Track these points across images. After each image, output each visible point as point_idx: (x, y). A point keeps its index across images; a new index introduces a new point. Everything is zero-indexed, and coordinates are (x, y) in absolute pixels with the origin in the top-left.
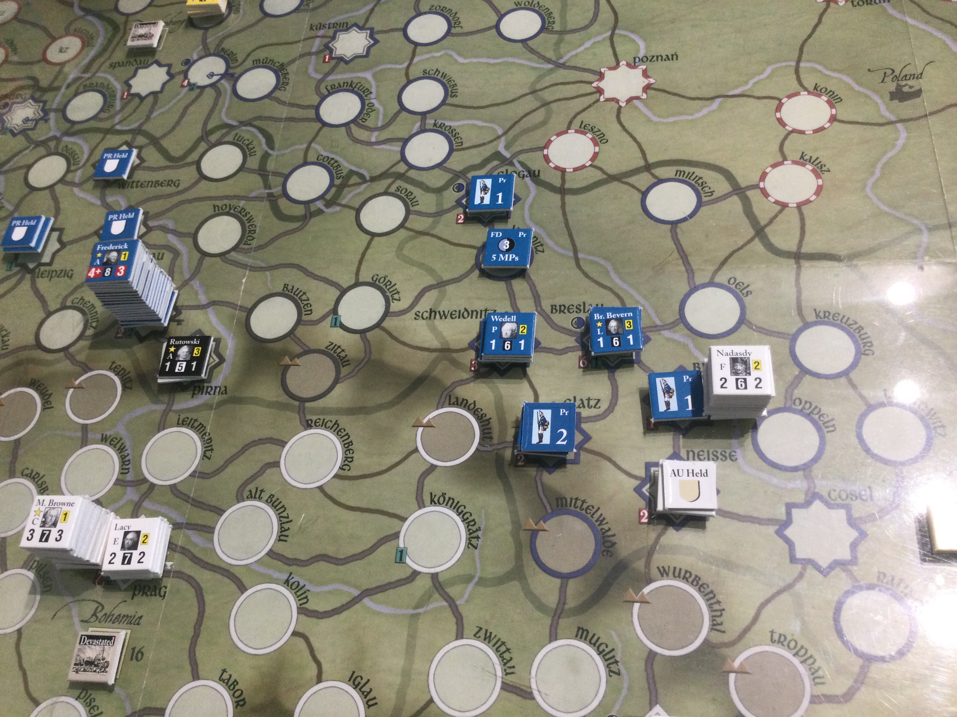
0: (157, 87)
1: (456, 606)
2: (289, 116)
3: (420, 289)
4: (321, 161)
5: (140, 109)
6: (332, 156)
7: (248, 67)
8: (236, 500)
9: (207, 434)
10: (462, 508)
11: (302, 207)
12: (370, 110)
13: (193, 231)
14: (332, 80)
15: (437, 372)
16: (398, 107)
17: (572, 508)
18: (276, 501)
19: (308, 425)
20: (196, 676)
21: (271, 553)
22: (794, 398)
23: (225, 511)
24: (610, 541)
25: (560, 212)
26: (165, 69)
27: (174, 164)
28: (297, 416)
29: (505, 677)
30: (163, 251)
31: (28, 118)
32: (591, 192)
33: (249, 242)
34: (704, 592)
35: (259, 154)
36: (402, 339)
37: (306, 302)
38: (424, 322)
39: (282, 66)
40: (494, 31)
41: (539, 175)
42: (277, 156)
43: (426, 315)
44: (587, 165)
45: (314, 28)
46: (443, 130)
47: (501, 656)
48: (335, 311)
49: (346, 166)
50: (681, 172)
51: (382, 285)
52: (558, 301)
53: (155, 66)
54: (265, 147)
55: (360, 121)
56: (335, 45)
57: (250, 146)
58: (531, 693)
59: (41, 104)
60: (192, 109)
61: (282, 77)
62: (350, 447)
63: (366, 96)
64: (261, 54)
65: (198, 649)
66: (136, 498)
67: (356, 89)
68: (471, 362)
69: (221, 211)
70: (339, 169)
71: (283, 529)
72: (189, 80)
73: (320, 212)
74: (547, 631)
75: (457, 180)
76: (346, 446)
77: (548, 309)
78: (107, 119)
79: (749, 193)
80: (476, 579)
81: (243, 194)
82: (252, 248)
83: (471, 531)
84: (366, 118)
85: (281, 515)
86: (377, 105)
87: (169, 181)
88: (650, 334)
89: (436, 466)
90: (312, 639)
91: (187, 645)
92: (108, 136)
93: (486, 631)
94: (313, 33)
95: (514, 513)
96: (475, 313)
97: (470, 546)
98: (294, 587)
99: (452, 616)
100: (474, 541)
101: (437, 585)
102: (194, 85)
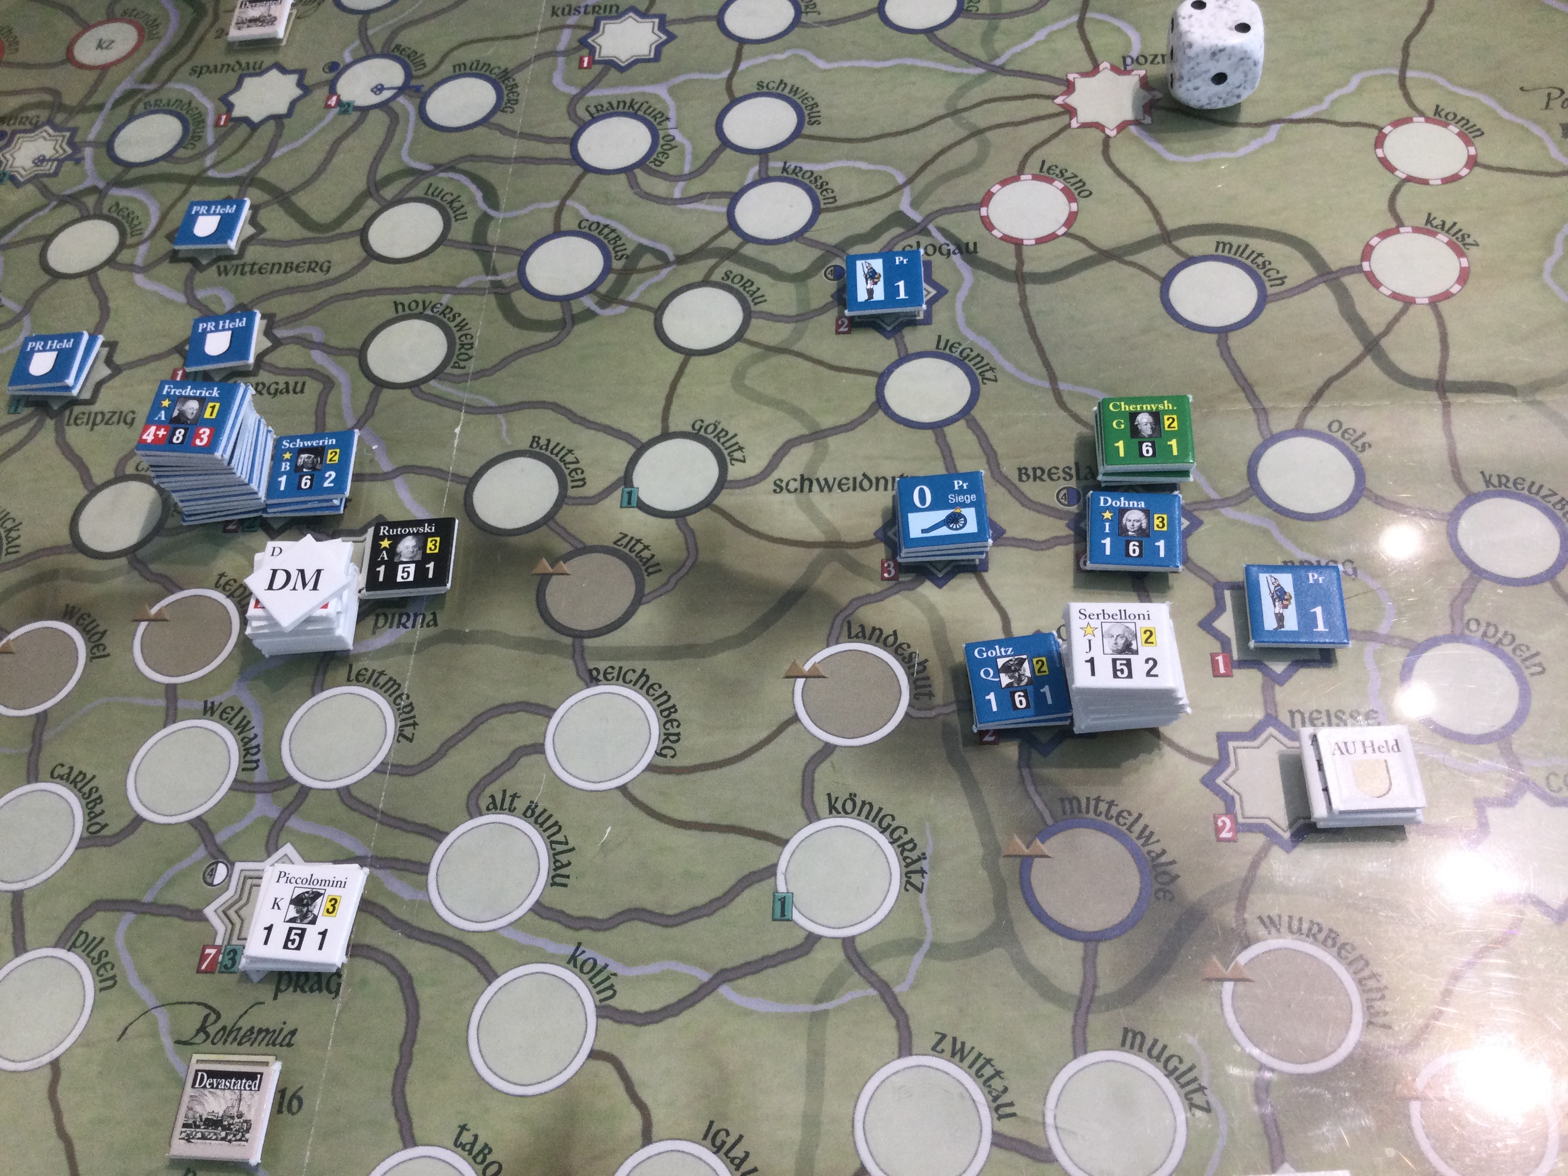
0: (282, 108)
1: (894, 997)
2: (521, 155)
3: (780, 442)
4: (586, 230)
5: (253, 142)
6: (603, 221)
7: (444, 76)
8: (466, 813)
9: (404, 697)
10: (888, 820)
11: (557, 306)
12: (667, 147)
13: (358, 345)
14: (598, 97)
15: (823, 581)
16: (716, 142)
17: (1091, 815)
18: (539, 816)
19: (592, 678)
20: (409, 1140)
21: (540, 909)
22: (1466, 619)
23: (446, 834)
24: (1165, 873)
25: (1019, 313)
26: (294, 78)
27: (318, 235)
28: (571, 662)
29: (996, 1121)
30: (306, 379)
31: (44, 157)
32: (1070, 280)
33: (462, 364)
34: (1347, 958)
35: (473, 217)
36: (753, 526)
37: (572, 466)
38: (791, 497)
39: (506, 74)
40: (875, 16)
41: (975, 251)
42: (505, 220)
43: (793, 485)
44: (1060, 233)
45: (559, 12)
46: (800, 178)
47: (986, 1083)
48: (627, 479)
49: (632, 238)
50: (1225, 244)
51: (710, 437)
52: (1030, 462)
53: (274, 73)
54: (483, 206)
55: (652, 165)
56: (599, 41)
57: (455, 205)
58: (1049, 1150)
59: (68, 134)
60: (346, 144)
61: (506, 92)
62: (673, 716)
63: (660, 123)
64: (467, 55)
65: (408, 1089)
66: (274, 814)
67: (640, 113)
68: (883, 564)
69: (408, 311)
70: (619, 243)
71: (558, 864)
72: (339, 97)
73: (589, 314)
74: (1068, 1037)
75: (829, 262)
76: (666, 713)
77: (1014, 476)
78: (191, 159)
79: (1348, 280)
80: (925, 947)
81: (447, 283)
82: (468, 374)
83: (908, 861)
84: (660, 158)
85: (553, 838)
86: (679, 138)
87: (310, 263)
88: (1201, 515)
89: (836, 746)
90: (628, 1065)
91: (388, 1080)
92: (195, 189)
93: (955, 1040)
94: (556, 21)
95: (985, 826)
96: (882, 482)
97: (908, 887)
98: (587, 968)
99: (887, 1014)
100: (916, 879)
101: (854, 958)
102: (349, 104)
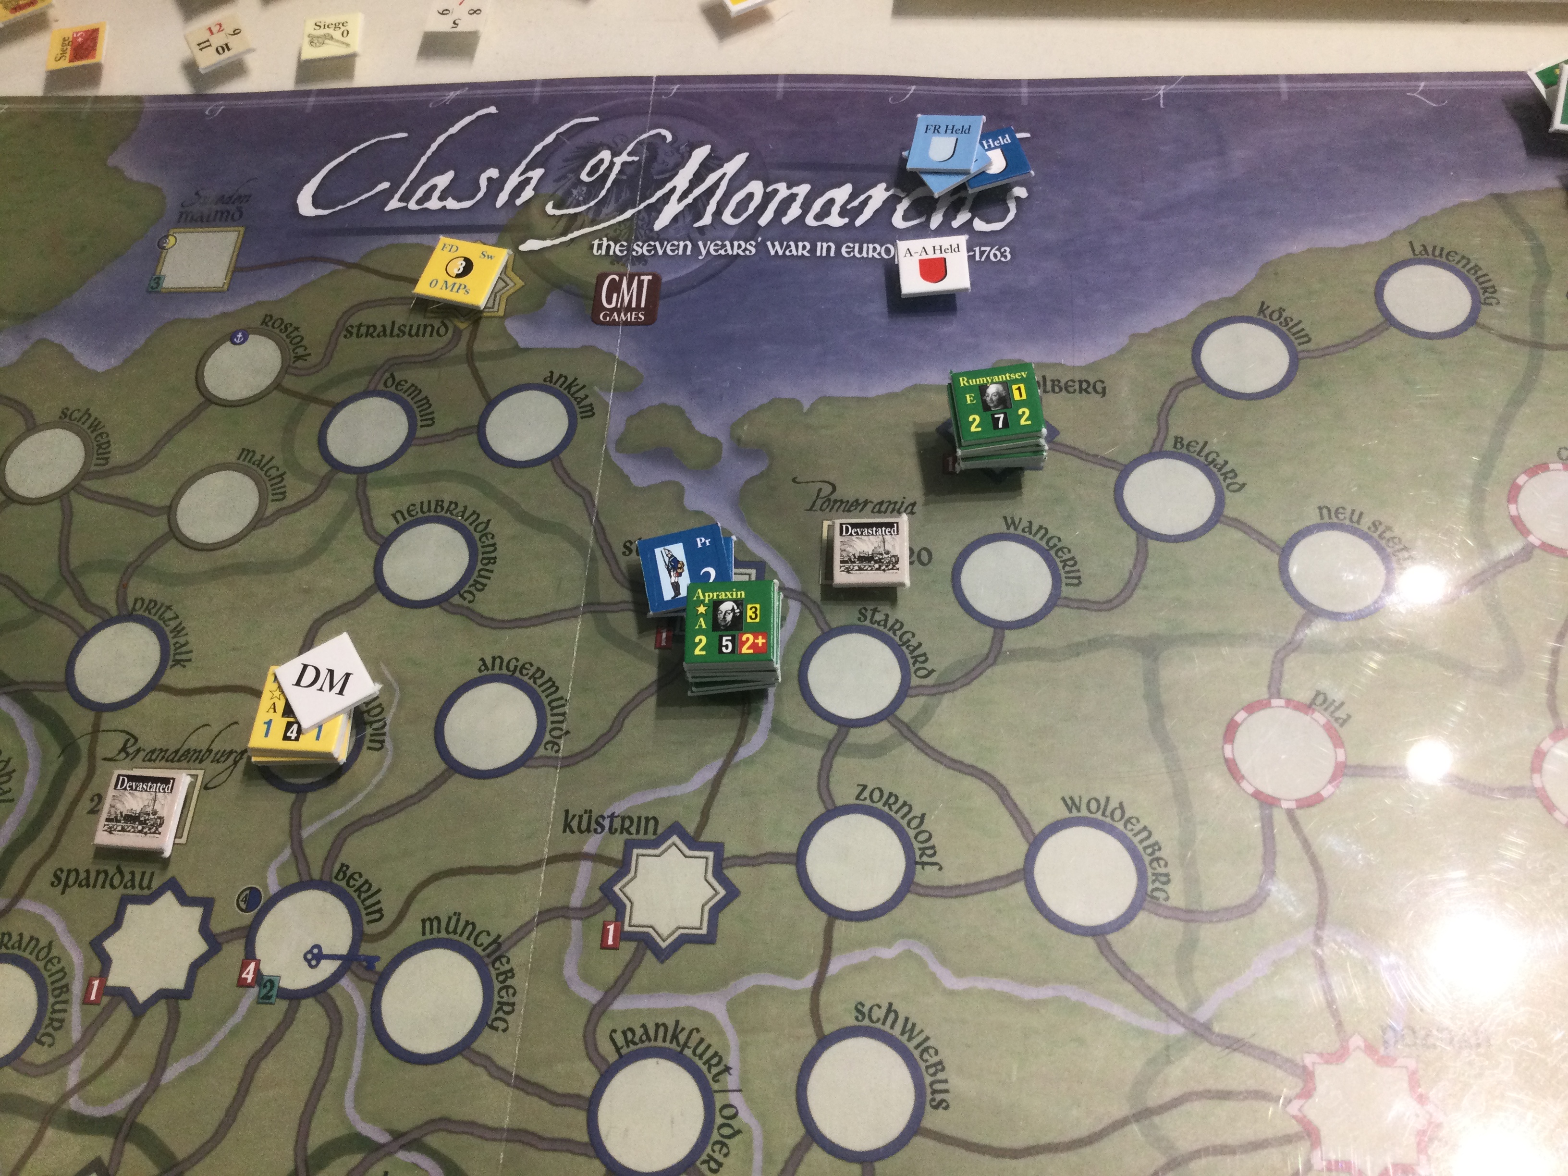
0: (177, 977)
2: (516, 1125)
5: (132, 1047)
7: (410, 942)
12: (726, 1131)
14: (624, 1013)
26: (196, 914)
39: (497, 949)
40: (1020, 888)
45: (574, 824)
53: (168, 898)
55: (704, 1168)
56: (628, 891)
60: (267, 1067)
61: (497, 986)
63: (715, 1078)
64: (442, 901)
72: (258, 962)
78: (47, 1069)
84: (717, 1156)
86: (745, 1116)
92: (51, 1135)
94: (569, 843)
102: (271, 982)
